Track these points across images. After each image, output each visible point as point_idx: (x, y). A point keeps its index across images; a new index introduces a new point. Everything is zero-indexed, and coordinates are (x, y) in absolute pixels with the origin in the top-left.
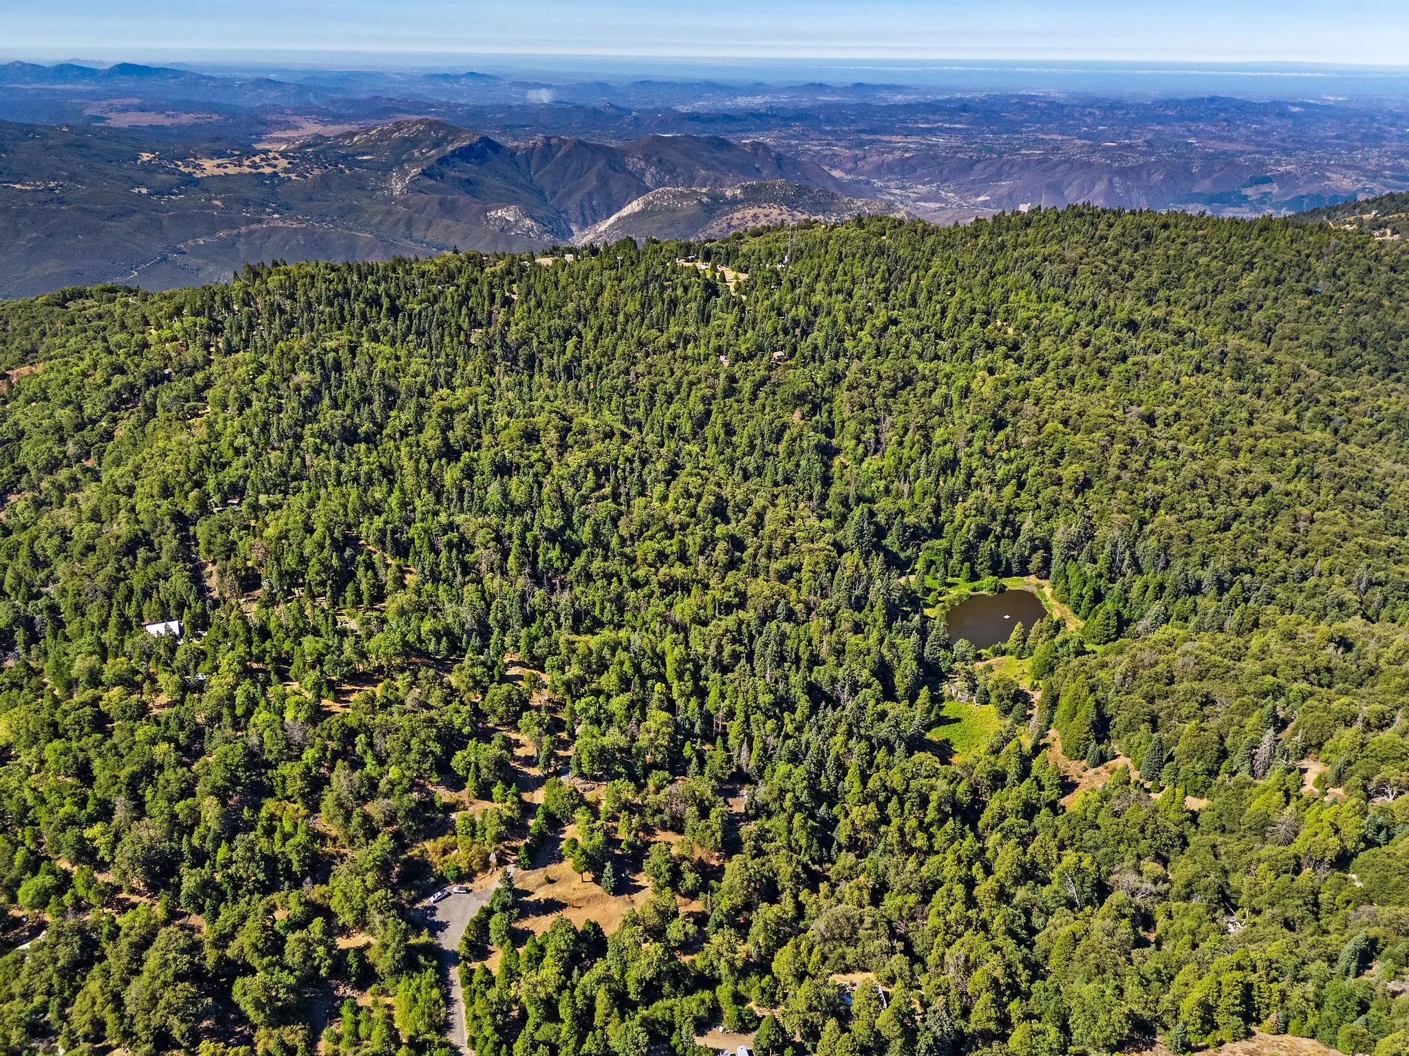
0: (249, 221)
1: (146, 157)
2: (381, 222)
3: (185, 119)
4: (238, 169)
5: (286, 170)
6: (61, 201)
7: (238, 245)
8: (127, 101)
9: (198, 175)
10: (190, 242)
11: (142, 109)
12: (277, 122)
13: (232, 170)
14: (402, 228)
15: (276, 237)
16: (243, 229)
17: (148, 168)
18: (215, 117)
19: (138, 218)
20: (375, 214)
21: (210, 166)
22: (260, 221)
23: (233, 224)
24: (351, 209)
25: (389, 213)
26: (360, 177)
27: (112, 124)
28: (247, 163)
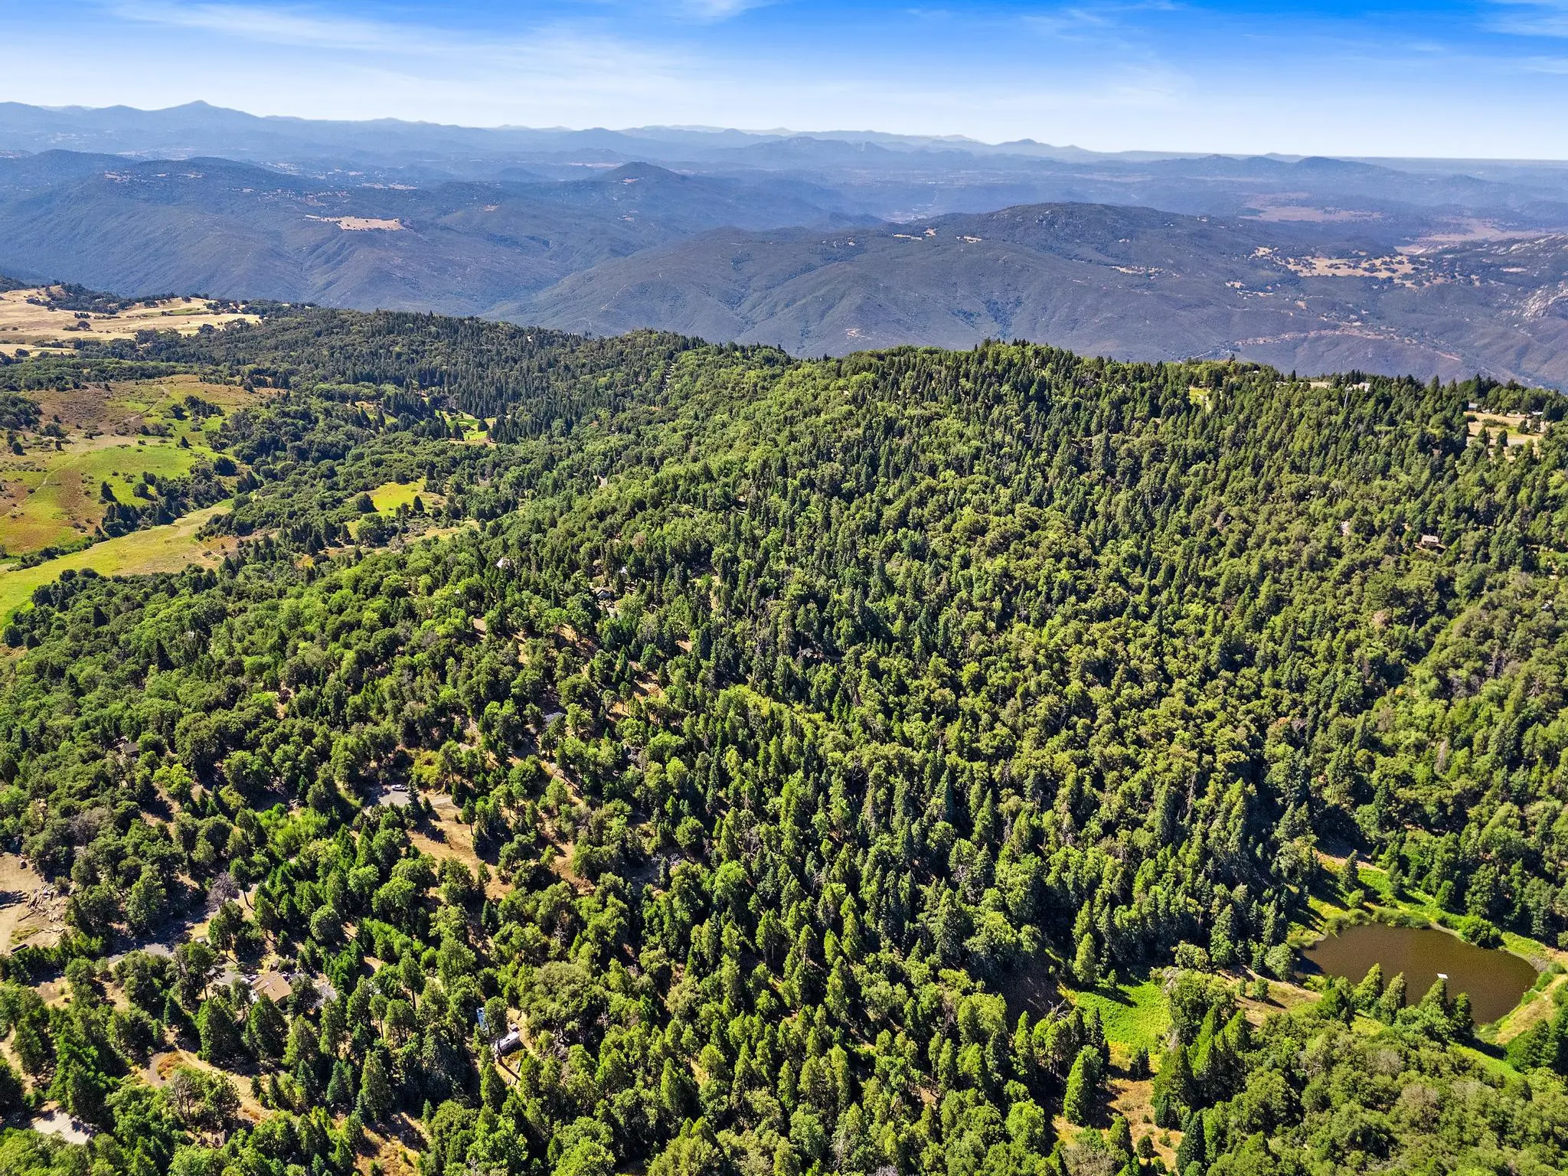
0: (1326, 326)
1: (1262, 251)
2: (1485, 346)
3: (1343, 215)
4: (1350, 271)
5: (1406, 276)
6: (1149, 287)
7: (1299, 350)
8: (1293, 196)
9: (1305, 273)
10: (1250, 341)
11: (1304, 204)
12: (1448, 225)
13: (1343, 272)
14: (1511, 355)
15: (1343, 347)
16: (1312, 334)
17: (1256, 264)
18: (1376, 215)
19: (1211, 310)
20: (1483, 335)
21: (1322, 266)
22: (1335, 327)
23: (1303, 327)
24: (1457, 327)
25: (1503, 336)
26: (1491, 292)
27: (1264, 217)
28: (1364, 265)
